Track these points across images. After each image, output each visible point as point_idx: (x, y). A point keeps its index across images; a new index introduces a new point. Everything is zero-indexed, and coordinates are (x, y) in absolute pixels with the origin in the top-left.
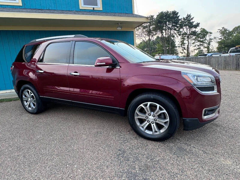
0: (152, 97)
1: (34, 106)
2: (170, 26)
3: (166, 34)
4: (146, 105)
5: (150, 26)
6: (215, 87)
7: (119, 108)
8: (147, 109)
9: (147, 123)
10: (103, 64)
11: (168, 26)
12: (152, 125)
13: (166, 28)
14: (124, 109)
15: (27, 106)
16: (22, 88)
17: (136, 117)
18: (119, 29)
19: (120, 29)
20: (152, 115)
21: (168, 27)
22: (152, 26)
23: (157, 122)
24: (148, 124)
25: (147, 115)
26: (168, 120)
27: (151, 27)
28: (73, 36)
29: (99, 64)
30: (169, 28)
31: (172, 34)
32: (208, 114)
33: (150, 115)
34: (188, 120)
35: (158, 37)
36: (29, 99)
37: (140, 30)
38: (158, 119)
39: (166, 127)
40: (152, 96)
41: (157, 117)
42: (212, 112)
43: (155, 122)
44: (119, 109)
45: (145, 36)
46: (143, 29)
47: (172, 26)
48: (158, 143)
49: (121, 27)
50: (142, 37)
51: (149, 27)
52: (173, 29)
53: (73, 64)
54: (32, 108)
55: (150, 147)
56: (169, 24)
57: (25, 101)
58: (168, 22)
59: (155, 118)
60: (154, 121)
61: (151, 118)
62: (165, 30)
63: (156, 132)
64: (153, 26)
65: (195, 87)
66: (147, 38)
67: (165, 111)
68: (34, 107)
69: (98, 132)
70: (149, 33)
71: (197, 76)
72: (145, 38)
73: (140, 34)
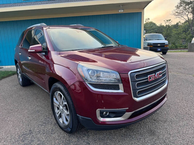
6: (121, 86)
7: (48, 92)
10: (33, 51)
14: (50, 94)
19: (122, 11)
20: (61, 105)
24: (60, 112)
26: (68, 113)
29: (30, 51)
32: (109, 117)
34: (80, 117)
37: (181, 8)
39: (68, 120)
42: (114, 115)
43: (63, 112)
45: (187, 13)
46: (186, 5)
49: (123, 9)
50: (182, 16)
63: (63, 122)
65: (87, 83)
71: (97, 71)
72: (187, 16)
73: (181, 11)
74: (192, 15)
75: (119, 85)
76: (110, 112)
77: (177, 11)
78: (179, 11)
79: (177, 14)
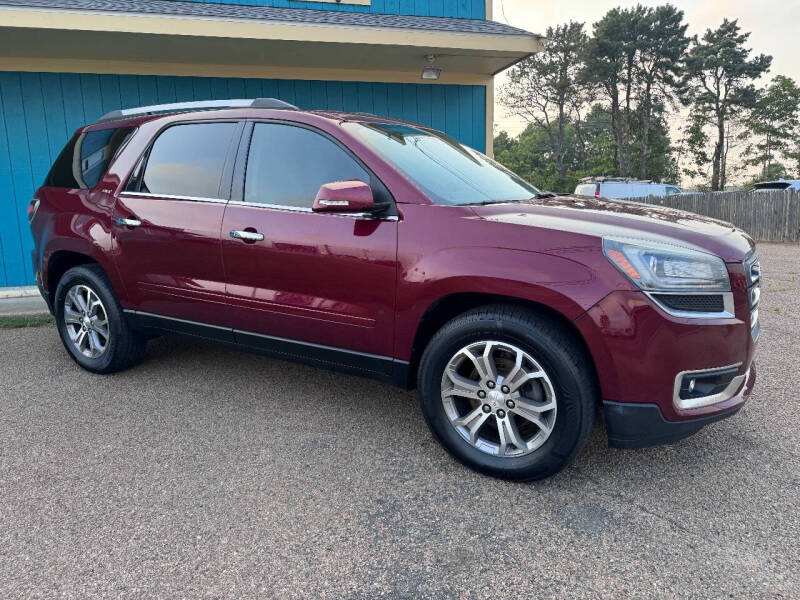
0: (499, 324)
1: (103, 344)
2: (648, 66)
3: (628, 99)
4: (479, 352)
5: (565, 66)
7: (391, 359)
8: (483, 364)
9: (481, 415)
10: (341, 203)
11: (640, 65)
12: (499, 421)
13: (629, 74)
14: (407, 363)
15: (78, 346)
16: (64, 280)
17: (446, 393)
18: (429, 77)
19: (435, 77)
20: (498, 386)
21: (639, 69)
22: (574, 64)
23: (516, 411)
24: (485, 416)
25: (483, 385)
26: (552, 405)
27: (570, 70)
28: (248, 102)
29: (328, 204)
30: (644, 72)
31: (656, 100)
32: (696, 394)
33: (493, 388)
34: (620, 408)
35: (598, 109)
36: (87, 319)
37: (525, 81)
38: (518, 403)
39: (546, 430)
40: (499, 320)
41: (517, 393)
43: (507, 410)
44: (392, 362)
45: (543, 102)
46: (538, 74)
47: (657, 65)
48: (519, 489)
49: (438, 71)
50: (530, 109)
51: (564, 69)
52: (659, 78)
53: (243, 200)
54: (95, 351)
55: (487, 497)
56: (643, 60)
57: (72, 327)
58: (638, 52)
59: (508, 396)
60: (504, 407)
61: (496, 396)
62: (628, 82)
63: (512, 446)
64: (577, 65)
65: (648, 293)
66: (553, 114)
67: (541, 373)
68: (102, 349)
69: (315, 442)
70: (563, 91)
71: (661, 257)
72: (544, 111)
73: (526, 94)
74: (558, 109)
75: (722, 296)
76: (699, 381)
77: (512, 91)
78: (518, 92)
79: (511, 100)
